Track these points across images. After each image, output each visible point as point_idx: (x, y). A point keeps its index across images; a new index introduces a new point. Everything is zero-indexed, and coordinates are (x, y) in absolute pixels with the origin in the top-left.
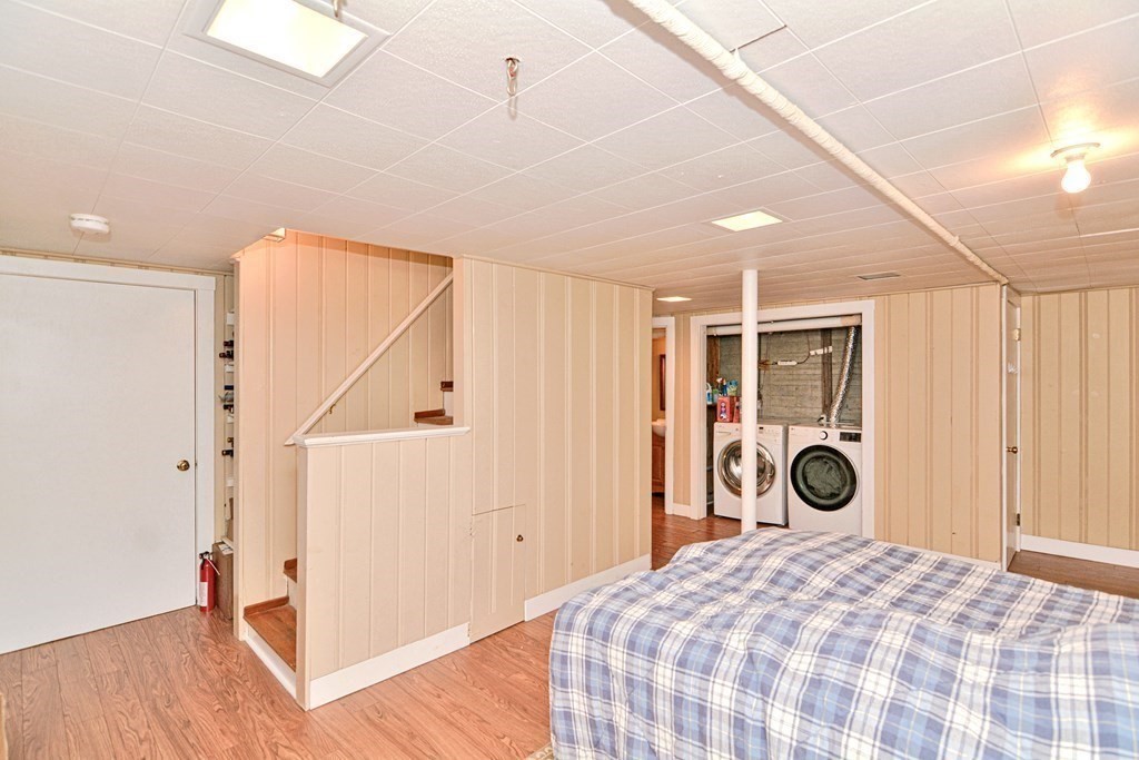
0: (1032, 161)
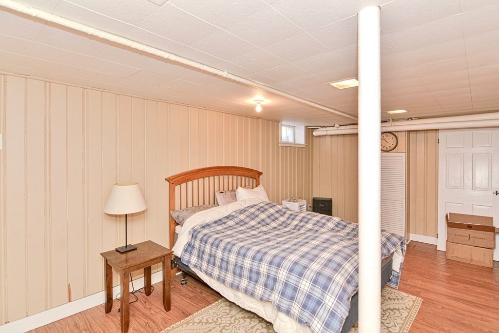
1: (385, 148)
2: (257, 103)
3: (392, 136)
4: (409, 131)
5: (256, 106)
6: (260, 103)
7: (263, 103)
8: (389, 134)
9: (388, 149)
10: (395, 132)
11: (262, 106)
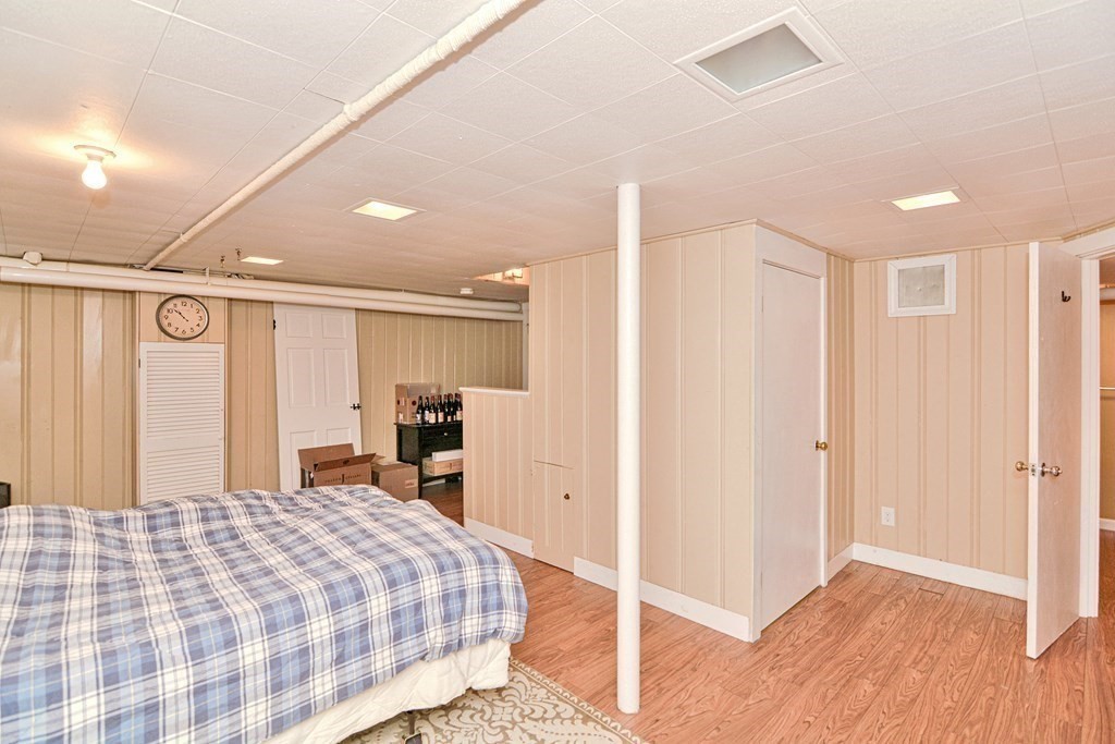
1: (180, 331)
2: (90, 157)
3: (197, 306)
4: (230, 300)
5: (83, 168)
6: (101, 159)
7: (109, 161)
8: (189, 301)
9: (186, 336)
10: (203, 297)
11: (106, 171)
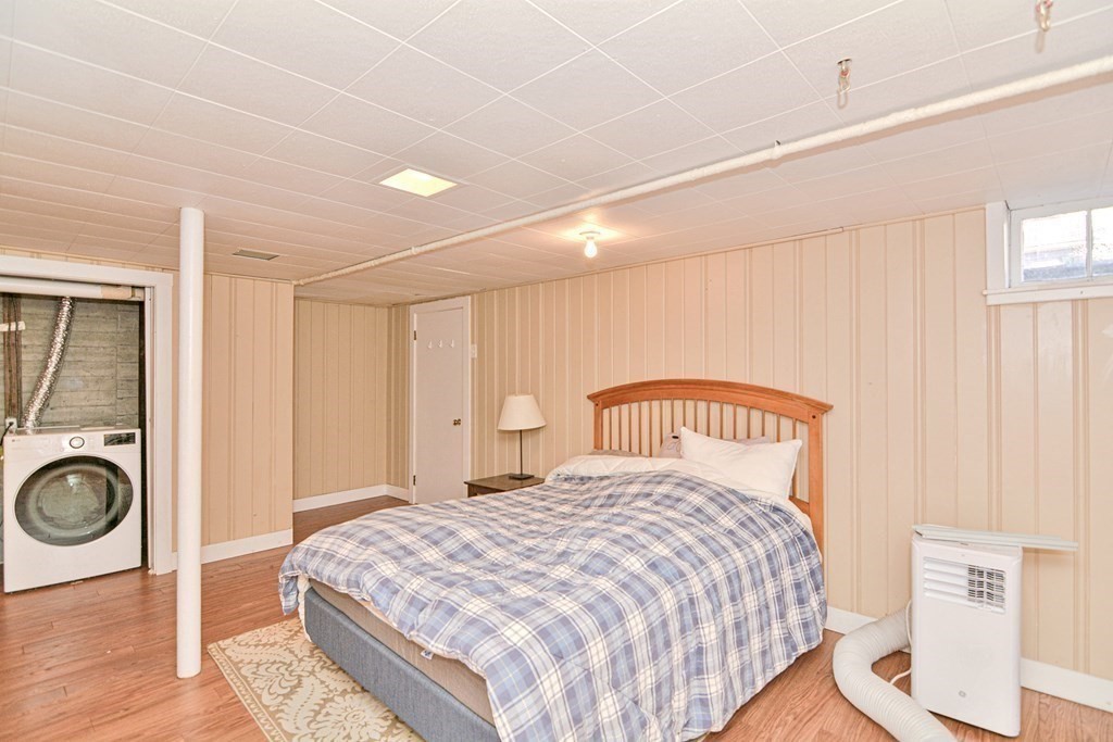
0: (570, 235)
2: (588, 238)
5: (585, 245)
6: (592, 238)
7: (598, 238)
11: (597, 244)
